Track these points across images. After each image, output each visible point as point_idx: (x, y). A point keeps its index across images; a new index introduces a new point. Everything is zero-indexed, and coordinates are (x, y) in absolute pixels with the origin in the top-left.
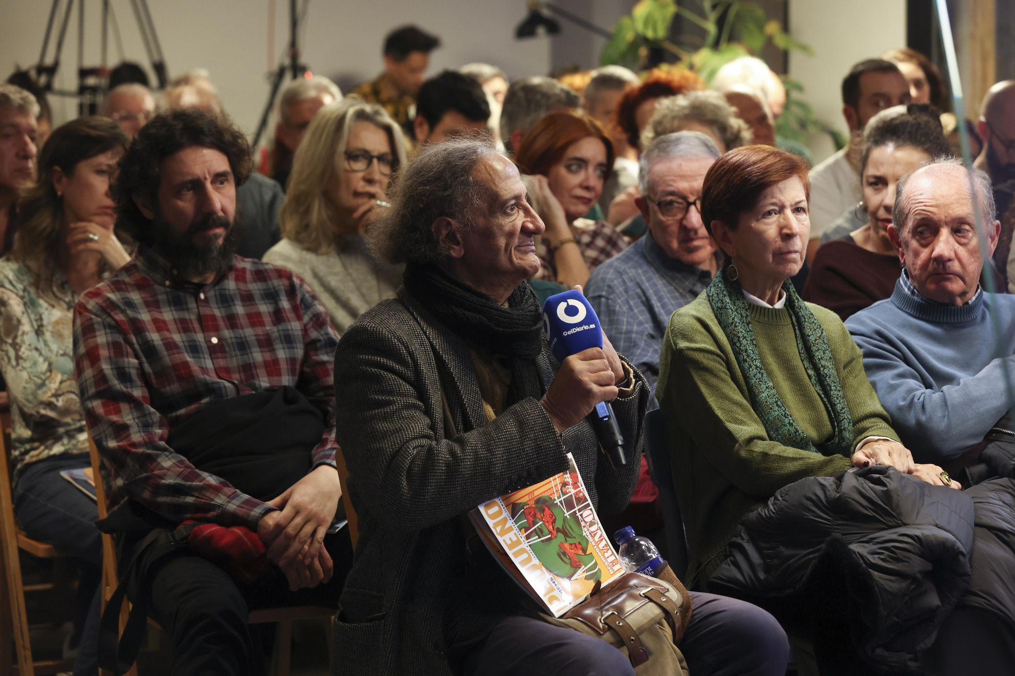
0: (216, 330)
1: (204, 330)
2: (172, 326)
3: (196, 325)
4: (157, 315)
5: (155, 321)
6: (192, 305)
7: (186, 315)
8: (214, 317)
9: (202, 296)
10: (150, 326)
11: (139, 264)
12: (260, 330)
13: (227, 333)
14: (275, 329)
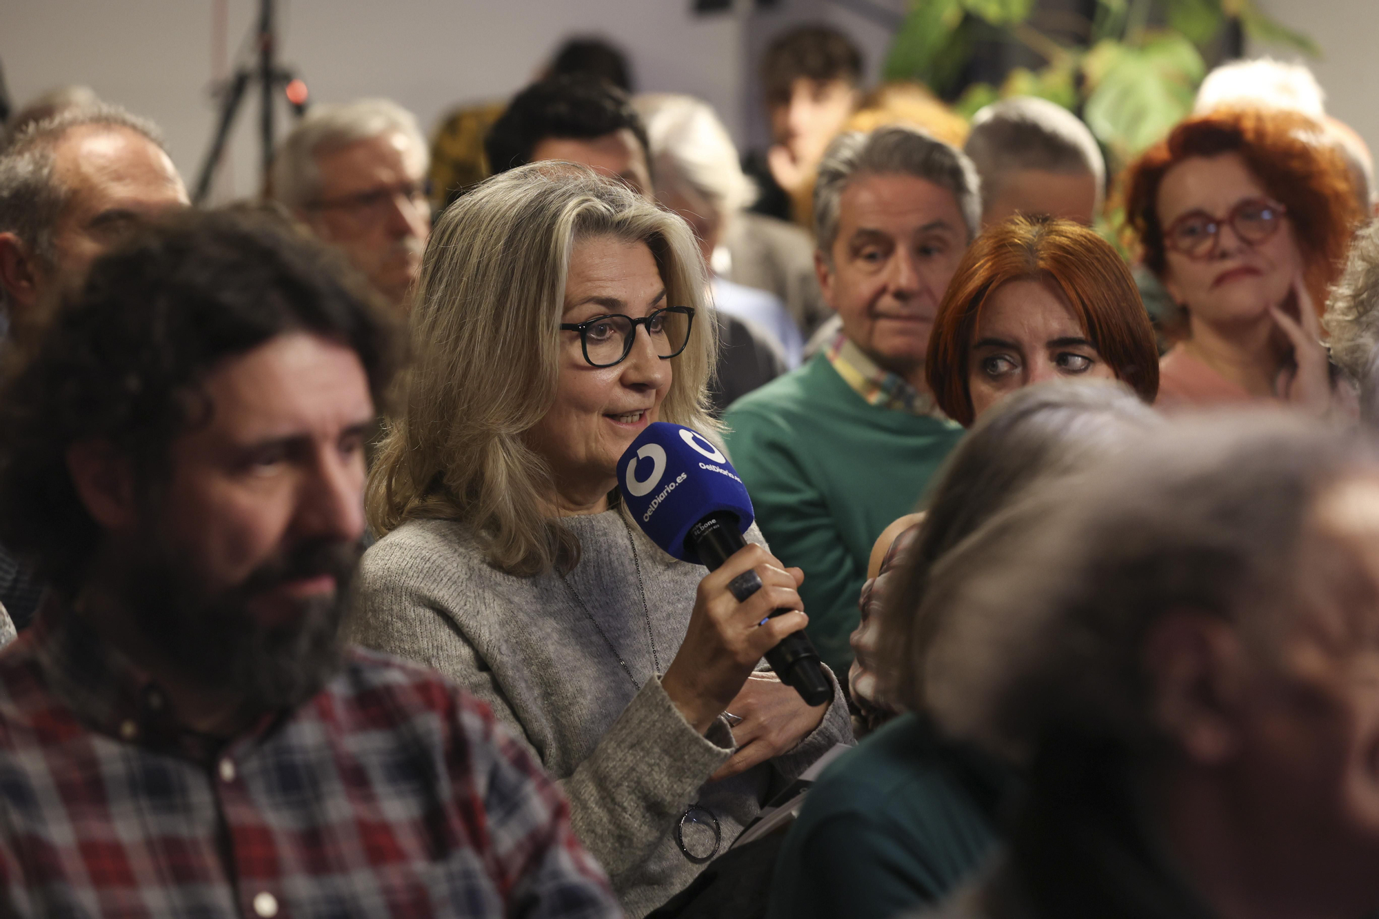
0: (271, 874)
1: (233, 874)
2: (141, 863)
3: (210, 860)
4: (97, 830)
5: (89, 849)
6: (201, 797)
7: (181, 828)
8: (264, 835)
9: (227, 770)
10: (73, 865)
11: (45, 658)
12: (394, 875)
13: (302, 886)
14: (439, 871)
